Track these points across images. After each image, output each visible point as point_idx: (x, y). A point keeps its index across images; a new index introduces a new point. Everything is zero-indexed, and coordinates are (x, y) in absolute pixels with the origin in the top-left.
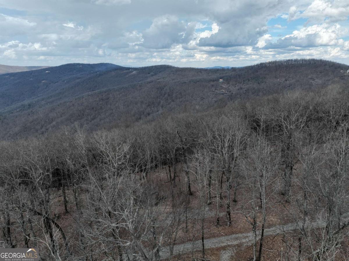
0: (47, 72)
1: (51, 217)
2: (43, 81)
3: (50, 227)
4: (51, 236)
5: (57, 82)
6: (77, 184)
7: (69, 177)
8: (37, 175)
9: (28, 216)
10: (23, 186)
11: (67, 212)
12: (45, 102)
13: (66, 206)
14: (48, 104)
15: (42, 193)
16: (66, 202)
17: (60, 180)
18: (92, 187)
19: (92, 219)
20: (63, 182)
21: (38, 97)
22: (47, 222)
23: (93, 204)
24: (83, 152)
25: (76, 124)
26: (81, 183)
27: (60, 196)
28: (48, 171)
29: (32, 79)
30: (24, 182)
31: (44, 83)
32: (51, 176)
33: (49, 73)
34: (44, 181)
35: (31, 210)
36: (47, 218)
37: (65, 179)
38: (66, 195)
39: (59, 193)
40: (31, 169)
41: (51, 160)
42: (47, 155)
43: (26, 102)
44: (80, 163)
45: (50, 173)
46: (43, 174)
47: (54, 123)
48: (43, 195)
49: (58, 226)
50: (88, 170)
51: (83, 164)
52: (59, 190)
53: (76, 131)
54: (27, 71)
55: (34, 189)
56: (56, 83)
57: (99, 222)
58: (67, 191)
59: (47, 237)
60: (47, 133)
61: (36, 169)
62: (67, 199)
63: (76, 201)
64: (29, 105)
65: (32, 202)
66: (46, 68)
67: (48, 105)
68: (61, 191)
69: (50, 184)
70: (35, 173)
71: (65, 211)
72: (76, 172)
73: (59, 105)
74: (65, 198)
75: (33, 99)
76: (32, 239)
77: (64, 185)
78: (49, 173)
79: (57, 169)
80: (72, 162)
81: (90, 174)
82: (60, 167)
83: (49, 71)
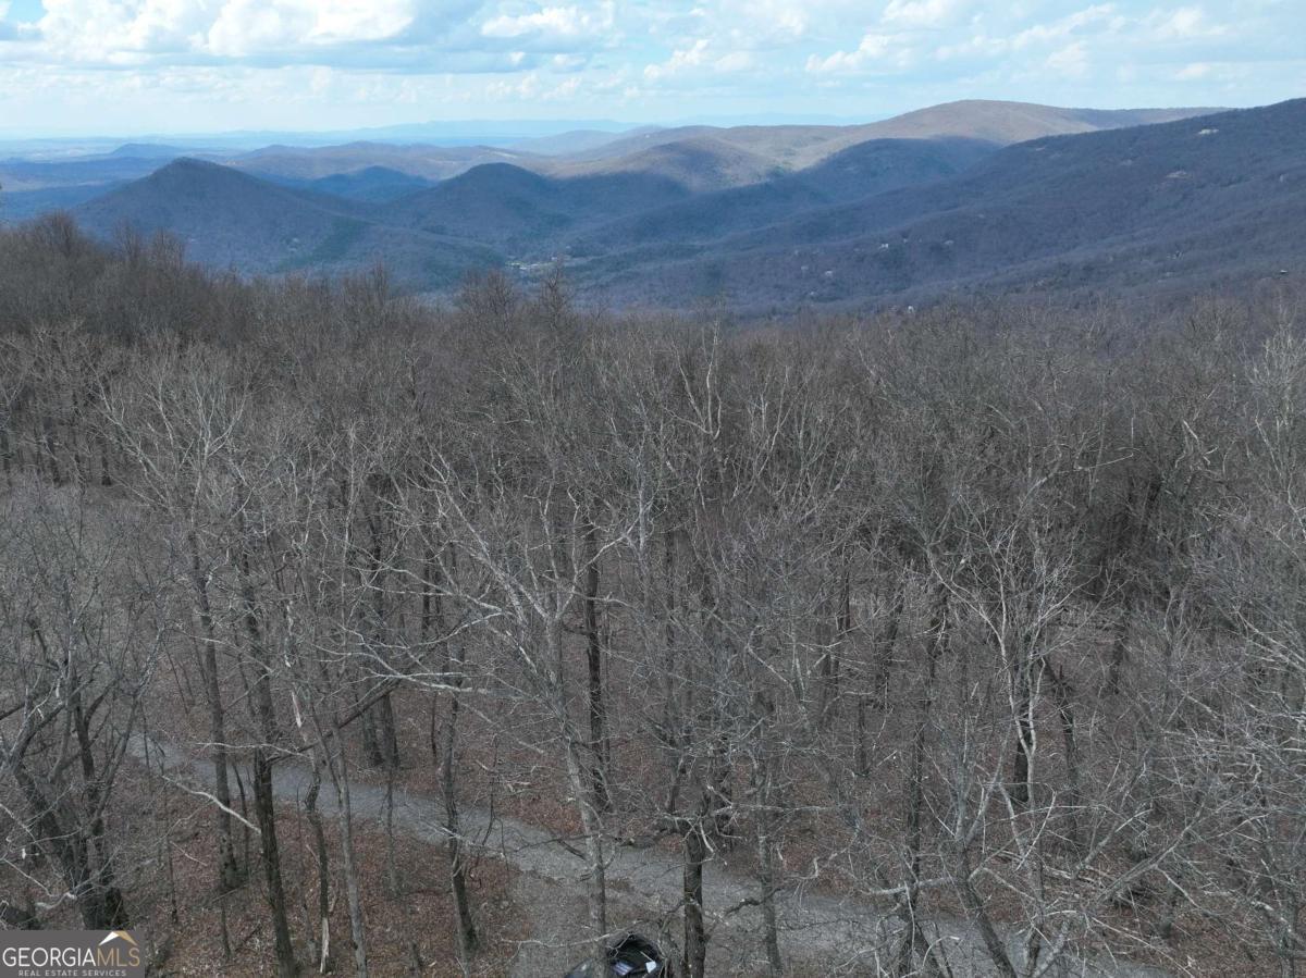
0: (1204, 132)
5: (1238, 181)
29: (1129, 162)
33: (1210, 139)
56: (1233, 186)
83: (1215, 131)
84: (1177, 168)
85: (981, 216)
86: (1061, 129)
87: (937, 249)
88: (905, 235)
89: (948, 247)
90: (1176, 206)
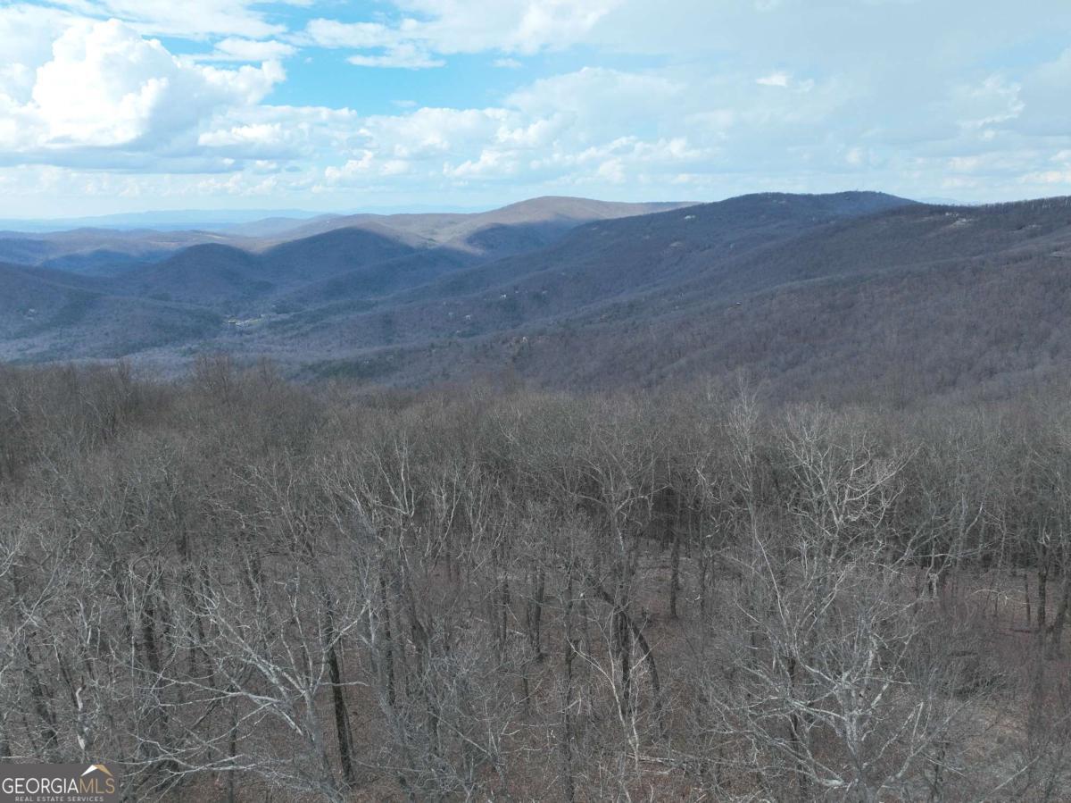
0: (688, 217)
1: (633, 616)
2: (674, 244)
3: (626, 640)
4: (626, 667)
5: (710, 247)
6: (713, 548)
7: (696, 520)
8: (619, 496)
9: (582, 595)
10: (582, 514)
11: (674, 616)
12: (670, 300)
13: (674, 599)
14: (677, 307)
15: (622, 543)
16: (676, 588)
17: (670, 523)
18: (752, 569)
19: (737, 662)
20: (676, 529)
21: (655, 286)
22: (622, 624)
23: (748, 620)
24: (747, 458)
25: (741, 373)
26: (724, 545)
27: (663, 567)
28: (646, 489)
29: (648, 237)
30: (585, 505)
31: (675, 248)
32: (650, 505)
33: (691, 221)
34: (632, 514)
35: (591, 581)
36: (622, 614)
37: (683, 523)
38: (680, 569)
39: (662, 557)
40: (608, 475)
41: (658, 462)
42: (651, 447)
43: (624, 298)
44: (731, 490)
45: (649, 496)
46: (632, 495)
47: (683, 361)
48: (623, 552)
49: (645, 647)
50: (749, 516)
51: (738, 494)
52: (664, 547)
53: (737, 395)
54: (640, 217)
55: (606, 529)
56: (707, 251)
57: (755, 678)
58: (685, 558)
59: (615, 664)
60: (659, 387)
61: (619, 478)
62: (681, 581)
63: (702, 594)
64: (631, 306)
65: (597, 561)
66: (688, 209)
67: (675, 310)
68: (667, 555)
69: (645, 526)
70: (616, 487)
71: (669, 611)
72: (716, 510)
73: (702, 314)
74: (675, 575)
75: (642, 291)
76: (582, 655)
77: (678, 540)
78: (646, 497)
79: (669, 492)
80: (712, 479)
81: (754, 528)
82: (678, 487)
83: (694, 217)
84: (676, 240)
85: (563, 274)
86: (606, 215)
87: (537, 296)
88: (516, 288)
89: (544, 295)
90: (676, 264)
